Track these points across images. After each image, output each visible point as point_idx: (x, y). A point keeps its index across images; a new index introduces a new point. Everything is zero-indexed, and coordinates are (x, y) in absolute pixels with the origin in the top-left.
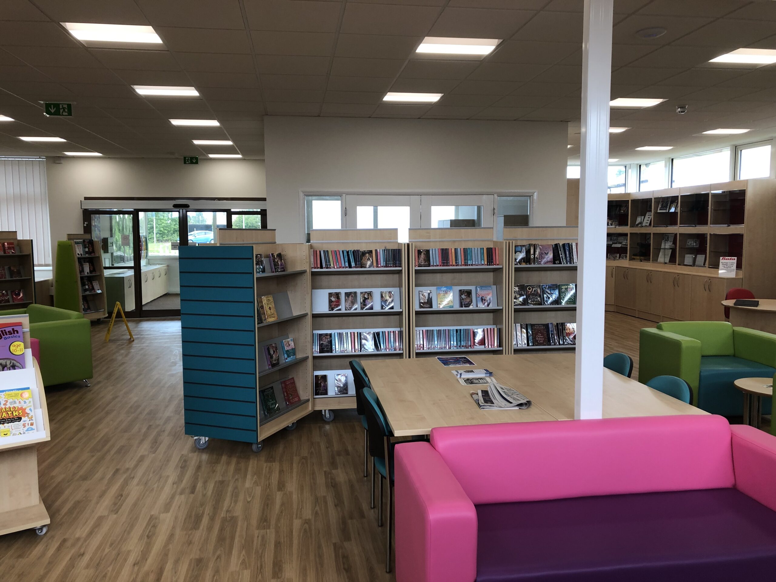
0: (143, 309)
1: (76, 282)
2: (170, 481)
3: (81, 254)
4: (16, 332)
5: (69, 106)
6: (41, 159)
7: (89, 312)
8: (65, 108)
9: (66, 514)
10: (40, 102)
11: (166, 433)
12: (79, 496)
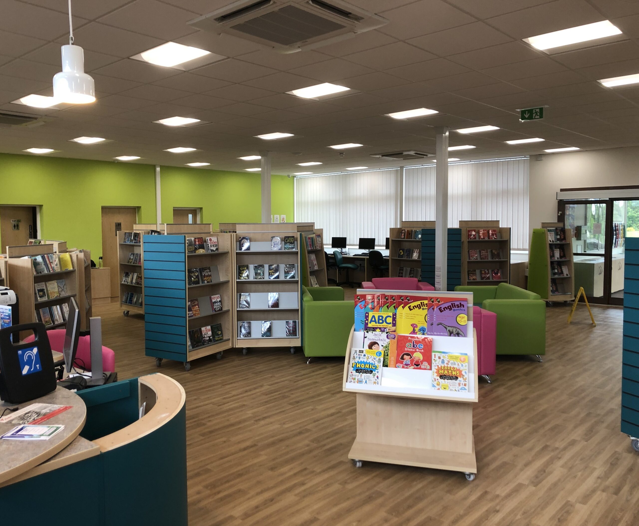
0: (612, 297)
1: (547, 266)
2: (596, 474)
3: (553, 241)
4: (462, 306)
5: (541, 109)
6: (526, 158)
7: (556, 293)
8: (538, 112)
9: (493, 470)
10: (517, 110)
11: (605, 425)
12: (507, 458)
